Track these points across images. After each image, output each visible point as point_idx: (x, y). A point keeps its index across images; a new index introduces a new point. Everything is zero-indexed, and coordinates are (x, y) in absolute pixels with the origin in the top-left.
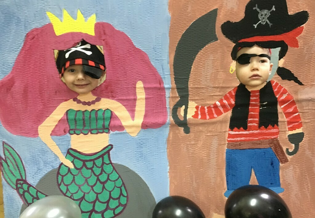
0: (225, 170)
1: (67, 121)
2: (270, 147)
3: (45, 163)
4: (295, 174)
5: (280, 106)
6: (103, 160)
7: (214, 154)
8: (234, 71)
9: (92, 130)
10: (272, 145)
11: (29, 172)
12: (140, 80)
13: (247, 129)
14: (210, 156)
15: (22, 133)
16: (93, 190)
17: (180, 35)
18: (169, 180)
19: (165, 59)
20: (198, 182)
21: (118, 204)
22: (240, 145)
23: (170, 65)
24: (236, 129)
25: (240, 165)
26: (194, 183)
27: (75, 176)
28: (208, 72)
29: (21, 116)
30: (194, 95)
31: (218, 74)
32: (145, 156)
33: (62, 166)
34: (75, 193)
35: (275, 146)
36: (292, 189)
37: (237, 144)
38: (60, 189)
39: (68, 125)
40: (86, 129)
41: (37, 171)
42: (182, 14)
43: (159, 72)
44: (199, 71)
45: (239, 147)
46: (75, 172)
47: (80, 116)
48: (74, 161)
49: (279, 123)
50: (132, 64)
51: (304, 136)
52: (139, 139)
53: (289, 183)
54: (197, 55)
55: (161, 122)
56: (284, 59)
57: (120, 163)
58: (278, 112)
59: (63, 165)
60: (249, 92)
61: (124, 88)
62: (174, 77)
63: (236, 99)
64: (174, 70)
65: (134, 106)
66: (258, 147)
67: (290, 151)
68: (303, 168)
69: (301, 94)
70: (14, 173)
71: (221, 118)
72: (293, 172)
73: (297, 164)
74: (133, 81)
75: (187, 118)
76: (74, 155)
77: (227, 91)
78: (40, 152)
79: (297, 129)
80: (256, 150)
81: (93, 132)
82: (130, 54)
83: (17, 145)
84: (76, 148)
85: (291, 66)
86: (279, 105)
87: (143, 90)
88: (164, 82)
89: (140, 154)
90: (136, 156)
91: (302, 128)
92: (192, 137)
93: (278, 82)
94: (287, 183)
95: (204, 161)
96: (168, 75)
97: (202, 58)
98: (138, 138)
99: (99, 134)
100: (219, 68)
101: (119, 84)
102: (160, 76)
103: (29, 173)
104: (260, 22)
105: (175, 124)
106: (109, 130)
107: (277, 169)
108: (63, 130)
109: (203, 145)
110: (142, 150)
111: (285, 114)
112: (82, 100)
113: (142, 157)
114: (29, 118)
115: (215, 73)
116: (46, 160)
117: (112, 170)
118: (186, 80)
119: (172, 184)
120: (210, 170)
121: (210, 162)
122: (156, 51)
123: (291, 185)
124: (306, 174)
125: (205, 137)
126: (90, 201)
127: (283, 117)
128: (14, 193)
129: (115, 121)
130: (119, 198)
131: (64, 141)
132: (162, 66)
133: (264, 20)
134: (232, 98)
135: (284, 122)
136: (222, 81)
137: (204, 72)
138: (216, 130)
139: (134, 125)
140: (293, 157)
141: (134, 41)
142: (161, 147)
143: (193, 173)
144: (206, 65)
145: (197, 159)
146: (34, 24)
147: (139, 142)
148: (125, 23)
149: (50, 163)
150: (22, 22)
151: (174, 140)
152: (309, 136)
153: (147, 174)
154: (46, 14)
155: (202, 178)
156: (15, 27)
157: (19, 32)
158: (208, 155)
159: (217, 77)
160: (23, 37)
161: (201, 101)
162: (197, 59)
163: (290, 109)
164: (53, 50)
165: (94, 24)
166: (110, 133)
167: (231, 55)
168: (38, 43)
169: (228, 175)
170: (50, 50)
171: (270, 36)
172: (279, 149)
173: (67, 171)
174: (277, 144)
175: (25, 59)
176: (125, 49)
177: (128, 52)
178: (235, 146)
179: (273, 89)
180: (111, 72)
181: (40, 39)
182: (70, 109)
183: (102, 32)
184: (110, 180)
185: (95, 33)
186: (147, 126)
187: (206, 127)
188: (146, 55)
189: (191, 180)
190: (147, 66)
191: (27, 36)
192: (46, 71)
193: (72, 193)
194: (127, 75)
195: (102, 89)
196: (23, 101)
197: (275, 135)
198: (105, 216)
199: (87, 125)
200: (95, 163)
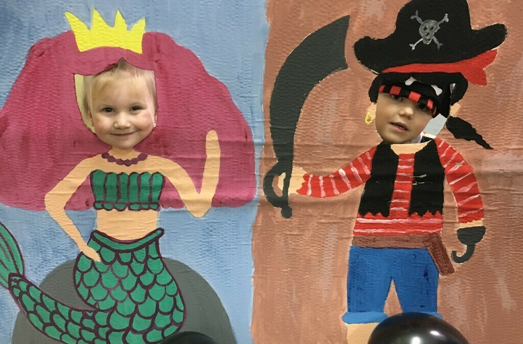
0: (346, 279)
1: (92, 188)
2: (426, 247)
3: (54, 252)
4: (463, 293)
5: (449, 182)
6: (147, 251)
7: (330, 253)
8: (373, 120)
9: (131, 204)
10: (430, 243)
11: (29, 263)
12: (213, 129)
13: (388, 215)
15: (20, 203)
16: (130, 297)
17: (284, 58)
18: (253, 289)
19: (256, 97)
20: (300, 296)
21: (169, 322)
22: (374, 240)
23: (265, 107)
24: (369, 214)
25: (372, 273)
26: (294, 297)
27: (102, 275)
29: (17, 177)
30: (302, 156)
31: (344, 123)
32: (215, 249)
33: (82, 257)
34: (102, 300)
35: (433, 246)
36: (456, 317)
37: (370, 239)
38: (78, 292)
39: (92, 194)
40: (121, 201)
41: (43, 262)
42: (289, 22)
44: (313, 118)
45: (373, 243)
46: (102, 268)
47: (112, 182)
48: (101, 251)
49: (443, 209)
50: (200, 103)
51: (484, 232)
52: (208, 223)
53: (452, 307)
54: (311, 92)
55: (244, 197)
56: (459, 105)
57: (174, 258)
58: (444, 191)
59: (83, 256)
60: (397, 157)
61: (186, 142)
62: (270, 125)
63: (372, 167)
64: (270, 116)
65: (201, 170)
66: (405, 247)
67: (459, 255)
68: (478, 285)
69: (487, 164)
70: (6, 264)
71: (346, 196)
72: (461, 289)
73: (468, 278)
75: (289, 193)
76: (101, 241)
77: (359, 153)
78: (46, 234)
79: (474, 221)
80: (401, 250)
81: (132, 207)
82: (199, 86)
83: (10, 221)
84: (105, 230)
85: (471, 116)
86: (447, 179)
87: (217, 145)
88: (253, 134)
89: (208, 246)
90: (200, 249)
91: (483, 219)
92: (294, 224)
93: (447, 143)
94: (448, 306)
95: (311, 262)
96: (260, 122)
97: (318, 97)
98: (206, 220)
99: (142, 210)
100: (348, 114)
101: (178, 134)
102: (247, 123)
103: (29, 265)
104: (421, 40)
105: (268, 201)
106: (159, 206)
107: (434, 283)
108: (84, 201)
109: (312, 237)
110: (212, 239)
111: (455, 195)
112: (117, 157)
113: (211, 250)
114: (30, 181)
115: (340, 123)
116: (56, 246)
117: (162, 267)
118: (292, 132)
119: (257, 296)
120: (322, 278)
121: (322, 266)
122: (241, 83)
123: (455, 310)
124: (482, 295)
125: (316, 225)
126: (126, 315)
127: (452, 201)
128: (5, 295)
130: (171, 313)
131: (86, 219)
132: (251, 107)
133: (428, 38)
134: (365, 164)
135: (454, 208)
136: (352, 136)
137: (321, 120)
138: (336, 214)
139: (199, 200)
140: (462, 265)
141: (207, 64)
142: (243, 237)
143: (293, 281)
144: (325, 108)
145: (301, 259)
146: (44, 31)
147: (207, 226)
148: (194, 35)
149: (63, 251)
150: (25, 27)
151: (266, 227)
152: (494, 233)
153: (218, 278)
154: (64, 15)
155: (307, 290)
156: (13, 35)
157: (21, 43)
158: (320, 254)
159: (343, 130)
160: (26, 52)
161: (314, 168)
162: (310, 97)
163: (466, 187)
164: (73, 75)
165: (142, 34)
166: (160, 210)
167: (369, 94)
168: (49, 63)
169: (350, 288)
170: (68, 74)
171: (437, 65)
172: (439, 251)
173: (90, 265)
174: (437, 244)
175: (28, 87)
176: (192, 77)
177: (196, 82)
178: (366, 242)
179: (438, 153)
180: (167, 114)
181: (53, 56)
182: (97, 170)
183: (154, 48)
184: (158, 284)
185: (143, 49)
186: (220, 203)
187: (319, 209)
188: (224, 89)
189: (288, 292)
190: (225, 107)
191: (32, 50)
192: (61, 108)
193: (97, 299)
194: (192, 120)
195: (151, 141)
196: (21, 155)
197: (435, 228)
198: (147, 339)
199: (124, 195)
200: (135, 256)
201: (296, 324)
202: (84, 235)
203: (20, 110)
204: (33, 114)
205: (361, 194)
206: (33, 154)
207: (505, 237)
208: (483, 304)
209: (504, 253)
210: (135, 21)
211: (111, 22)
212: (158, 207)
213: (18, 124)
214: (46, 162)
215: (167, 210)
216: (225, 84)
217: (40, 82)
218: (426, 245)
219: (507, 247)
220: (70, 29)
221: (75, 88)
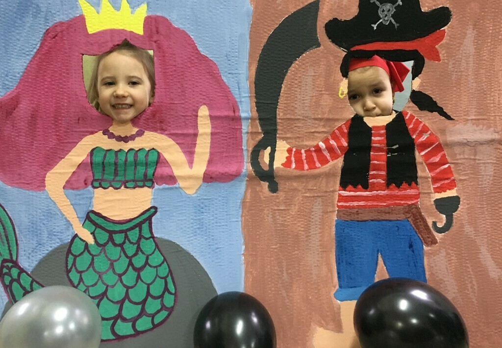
0: (334, 253)
1: (91, 166)
2: (407, 218)
3: (49, 234)
4: (449, 264)
5: (419, 153)
6: (140, 231)
7: (316, 227)
9: (127, 182)
10: (410, 215)
11: (23, 248)
12: (205, 104)
13: (368, 187)
14: (310, 231)
15: (20, 183)
16: (122, 282)
17: (266, 38)
18: (243, 267)
19: (242, 73)
21: (160, 307)
22: (357, 213)
23: (250, 83)
24: (350, 187)
25: (359, 246)
26: (285, 274)
27: (95, 257)
28: (306, 95)
29: (22, 156)
30: (285, 130)
31: (320, 97)
32: (206, 227)
33: (77, 239)
34: (93, 286)
35: (414, 217)
37: (353, 212)
38: (69, 278)
39: (91, 172)
40: (117, 179)
41: (37, 246)
42: (269, 6)
43: (233, 92)
44: (293, 93)
45: (356, 216)
46: (95, 250)
47: (110, 158)
48: (96, 232)
49: (418, 180)
50: (193, 79)
51: (460, 201)
52: (199, 200)
53: (441, 280)
54: (290, 68)
55: (233, 172)
56: (420, 78)
57: (166, 238)
58: (416, 161)
59: (77, 237)
60: (371, 128)
61: (180, 117)
62: (256, 100)
63: (349, 139)
64: (255, 91)
65: (193, 145)
66: (387, 219)
67: (440, 225)
68: (463, 255)
69: (451, 134)
71: (328, 169)
72: (447, 260)
73: (451, 248)
75: (274, 167)
76: (97, 221)
77: (336, 126)
78: (44, 216)
79: (448, 190)
80: (384, 222)
81: (128, 185)
82: (192, 64)
83: (10, 202)
84: (100, 210)
85: (431, 89)
86: (418, 149)
87: (208, 120)
88: (240, 108)
89: (199, 224)
90: (192, 227)
91: (456, 188)
92: (281, 199)
93: (413, 114)
94: (437, 279)
95: (300, 238)
96: (246, 97)
97: (297, 73)
98: (198, 197)
99: (137, 188)
100: (323, 89)
101: (173, 110)
102: (235, 98)
103: (23, 250)
104: (381, 21)
105: (256, 175)
106: (153, 183)
107: (419, 255)
108: (83, 180)
109: (299, 212)
110: (203, 217)
111: (428, 165)
112: (116, 134)
113: (202, 228)
114: (33, 160)
115: (317, 97)
116: (52, 229)
117: (154, 247)
118: (274, 106)
119: (248, 275)
120: (311, 254)
121: (310, 241)
122: (229, 60)
123: (444, 282)
124: (468, 265)
125: (301, 199)
126: (116, 301)
127: (424, 171)
130: (161, 296)
131: (84, 198)
132: (238, 83)
133: (386, 19)
134: (342, 136)
135: (427, 178)
136: (328, 110)
137: (300, 94)
139: (191, 176)
140: (444, 235)
141: (200, 43)
142: (233, 213)
143: (282, 258)
144: (303, 83)
145: (289, 234)
146: (59, 15)
147: (199, 203)
148: (188, 17)
149: (58, 234)
150: (43, 12)
151: (254, 202)
152: (468, 202)
153: (209, 257)
154: (77, 1)
155: (297, 267)
156: (32, 19)
157: (37, 26)
158: (307, 229)
159: (320, 103)
160: (41, 34)
161: (296, 141)
162: (289, 73)
163: (435, 158)
164: (81, 56)
165: (144, 18)
166: (154, 187)
167: (341, 70)
168: (62, 44)
169: (339, 263)
170: (77, 54)
171: (396, 43)
172: (420, 222)
173: (83, 247)
174: (417, 214)
175: (40, 67)
176: (185, 56)
177: (189, 60)
178: (350, 215)
179: (406, 124)
180: (164, 90)
181: (65, 38)
182: (97, 147)
183: (154, 29)
184: (150, 266)
185: (144, 31)
186: (211, 178)
187: (304, 183)
188: (215, 66)
189: (279, 269)
190: (215, 83)
191: (47, 33)
192: (69, 86)
193: (87, 285)
194: (186, 96)
195: (148, 117)
196: (28, 133)
197: (413, 199)
198: (137, 327)
199: (121, 173)
200: (128, 237)
201: (288, 304)
202: (79, 216)
203: (31, 89)
204: (43, 92)
205: (341, 166)
206: (39, 132)
207: (479, 206)
208: (470, 274)
209: (481, 222)
210: (138, 6)
211: (117, 8)
212: (152, 184)
213: (29, 102)
214: (51, 140)
215: (161, 187)
216: (215, 62)
217: (52, 63)
219: (483, 216)
220: (81, 14)
221: (82, 67)
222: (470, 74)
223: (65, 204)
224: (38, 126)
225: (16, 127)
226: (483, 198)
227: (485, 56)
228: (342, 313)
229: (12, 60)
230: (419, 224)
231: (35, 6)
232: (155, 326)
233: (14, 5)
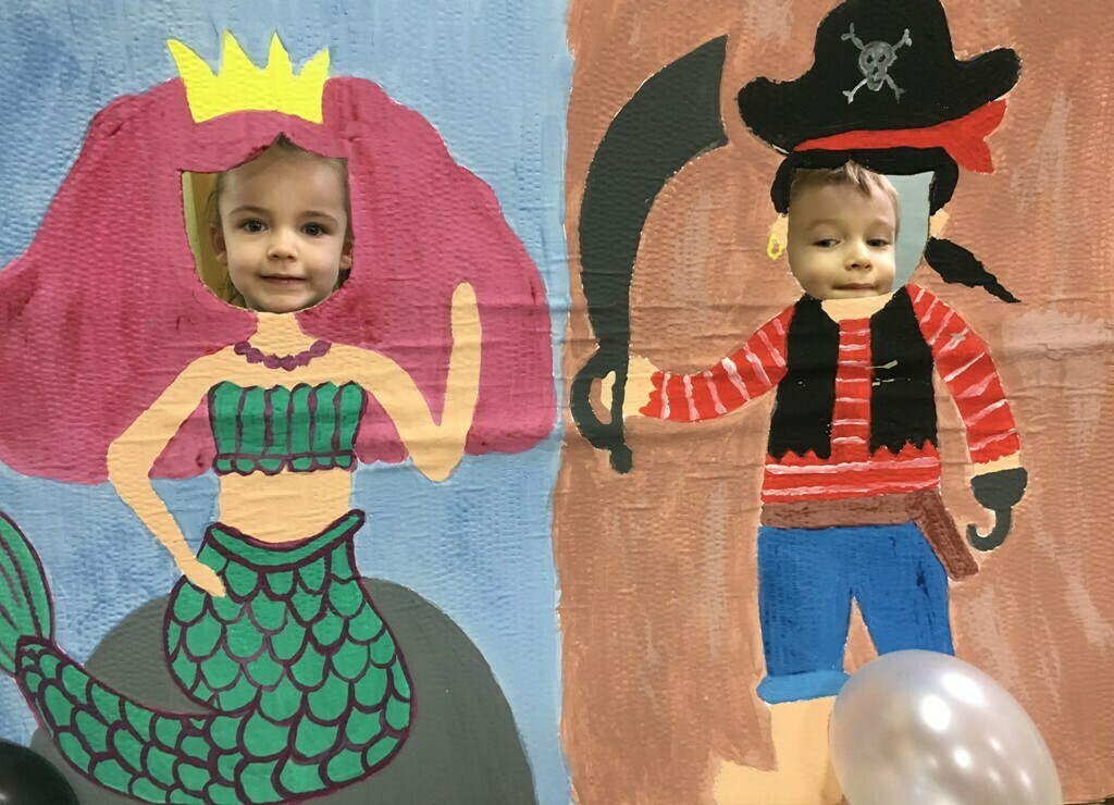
0: (757, 600)
1: (211, 425)
2: (913, 519)
3: (123, 579)
4: (1002, 616)
5: (943, 377)
6: (328, 565)
8: (783, 250)
9: (295, 457)
10: (920, 512)
11: (64, 610)
12: (466, 279)
13: (830, 455)
14: (703, 553)
15: (49, 467)
16: (291, 677)
17: (603, 126)
18: (559, 638)
19: (551, 208)
20: (662, 647)
21: (378, 729)
22: (806, 512)
23: (569, 229)
24: (790, 455)
25: (809, 583)
27: (228, 626)
29: (50, 406)
30: (647, 333)
31: (727, 259)
32: (474, 551)
33: (185, 588)
34: (228, 688)
35: (928, 518)
37: (797, 509)
38: (172, 672)
39: (211, 438)
40: (272, 453)
41: (96, 606)
42: (612, 51)
43: (529, 250)
44: (665, 250)
45: (804, 519)
46: (228, 610)
47: (255, 407)
48: (227, 570)
49: (938, 436)
50: (440, 224)
51: (1026, 480)
52: (458, 492)
53: (985, 650)
55: (533, 429)
56: (946, 211)
57: (387, 578)
58: (936, 396)
59: (186, 585)
60: (836, 327)
61: (411, 310)
62: (582, 269)
63: (789, 350)
65: (441, 373)
66: (870, 522)
67: (983, 533)
68: (1032, 596)
69: (1012, 334)
70: (12, 615)
71: (741, 417)
72: (997, 607)
73: (1006, 581)
74: (443, 285)
75: (624, 416)
76: (228, 546)
77: (760, 321)
78: (107, 538)
79: (1001, 457)
80: (863, 530)
81: (296, 464)
82: (437, 188)
83: (29, 511)
84: (237, 521)
85: (971, 234)
86: (940, 370)
87: (475, 315)
88: (547, 288)
89: (459, 545)
90: (444, 552)
91: (1018, 452)
92: (639, 485)
93: (931, 292)
94: (977, 649)
95: (681, 569)
96: (561, 261)
97: (673, 205)
98: (454, 486)
99: (317, 471)
100: (733, 240)
101: (394, 294)
102: (535, 264)
103: (65, 615)
104: (864, 82)
106: (353, 458)
107: (939, 598)
108: (194, 457)
109: (678, 512)
110: (466, 529)
111: (961, 403)
112: (266, 351)
113: (466, 554)
114: (78, 415)
115: (719, 259)
116: (127, 567)
117: (360, 600)
119: (570, 654)
120: (705, 603)
121: (704, 575)
122: (522, 179)
123: (991, 655)
124: (1043, 618)
125: (684, 484)
126: (280, 719)
127: (952, 416)
128: (6, 690)
129: (376, 426)
130: (381, 707)
131: (196, 497)
132: (542, 231)
133: (876, 77)
134: (775, 345)
135: (958, 431)
136: (744, 286)
137: (680, 253)
139: (439, 440)
140: (992, 555)
141: (452, 141)
142: (533, 519)
143: (644, 614)
144: (688, 227)
145: (658, 562)
146: (123, 80)
147: (456, 500)
148: (426, 81)
149: (142, 577)
150: (85, 73)
151: (579, 495)
152: (1045, 481)
153: (484, 618)
154: (165, 46)
156: (59, 90)
157: (72, 107)
158: (697, 549)
159: (726, 273)
160: (83, 126)
161: (672, 358)
162: (658, 206)
163: (977, 386)
164: (179, 173)
165: (322, 83)
166: (355, 468)
167: (772, 195)
168: (131, 148)
169: (767, 622)
170: (170, 171)
171: (897, 132)
172: (942, 527)
173: (201, 605)
174: (936, 510)
175: (84, 203)
176: (422, 170)
177: (430, 180)
178: (790, 516)
179: (914, 314)
180: (371, 250)
181: (139, 134)
182: (223, 382)
183: (347, 113)
184: (353, 640)
185: (323, 114)
186: (483, 444)
187: (687, 450)
188: (486, 193)
189: (636, 639)
190: (489, 232)
191: (97, 121)
192: (151, 245)
193: (215, 687)
194: (423, 262)
195: (337, 311)
196: (61, 354)
197: (926, 477)
198: (329, 773)
199: (280, 438)
200: (301, 578)
201: (658, 713)
202: (189, 536)
203: (65, 254)
204: (91, 261)
206: (86, 351)
207: (1067, 489)
208: (1046, 637)
209: (1070, 523)
210: (310, 54)
211: (260, 61)
212: (352, 462)
213: (60, 284)
214: (115, 368)
215: (372, 467)
217: (110, 191)
218: (913, 516)
219: (1075, 510)
220: (176, 76)
221: (182, 201)
222: (1055, 198)
223: (156, 510)
224: (85, 338)
225: (33, 341)
226: (1075, 471)
227: (1090, 158)
228: (774, 730)
229: (18, 186)
230: (939, 531)
231: (67, 60)
232: (369, 771)
233: (16, 58)
